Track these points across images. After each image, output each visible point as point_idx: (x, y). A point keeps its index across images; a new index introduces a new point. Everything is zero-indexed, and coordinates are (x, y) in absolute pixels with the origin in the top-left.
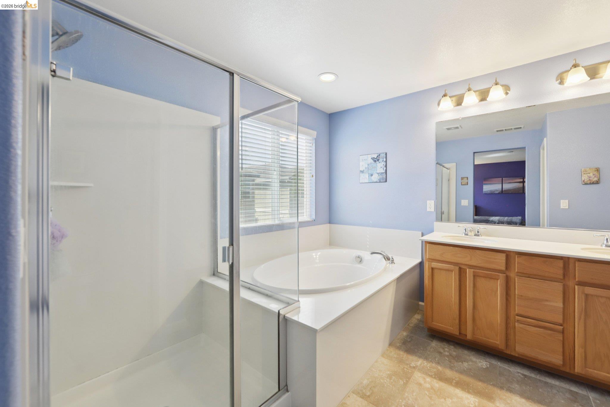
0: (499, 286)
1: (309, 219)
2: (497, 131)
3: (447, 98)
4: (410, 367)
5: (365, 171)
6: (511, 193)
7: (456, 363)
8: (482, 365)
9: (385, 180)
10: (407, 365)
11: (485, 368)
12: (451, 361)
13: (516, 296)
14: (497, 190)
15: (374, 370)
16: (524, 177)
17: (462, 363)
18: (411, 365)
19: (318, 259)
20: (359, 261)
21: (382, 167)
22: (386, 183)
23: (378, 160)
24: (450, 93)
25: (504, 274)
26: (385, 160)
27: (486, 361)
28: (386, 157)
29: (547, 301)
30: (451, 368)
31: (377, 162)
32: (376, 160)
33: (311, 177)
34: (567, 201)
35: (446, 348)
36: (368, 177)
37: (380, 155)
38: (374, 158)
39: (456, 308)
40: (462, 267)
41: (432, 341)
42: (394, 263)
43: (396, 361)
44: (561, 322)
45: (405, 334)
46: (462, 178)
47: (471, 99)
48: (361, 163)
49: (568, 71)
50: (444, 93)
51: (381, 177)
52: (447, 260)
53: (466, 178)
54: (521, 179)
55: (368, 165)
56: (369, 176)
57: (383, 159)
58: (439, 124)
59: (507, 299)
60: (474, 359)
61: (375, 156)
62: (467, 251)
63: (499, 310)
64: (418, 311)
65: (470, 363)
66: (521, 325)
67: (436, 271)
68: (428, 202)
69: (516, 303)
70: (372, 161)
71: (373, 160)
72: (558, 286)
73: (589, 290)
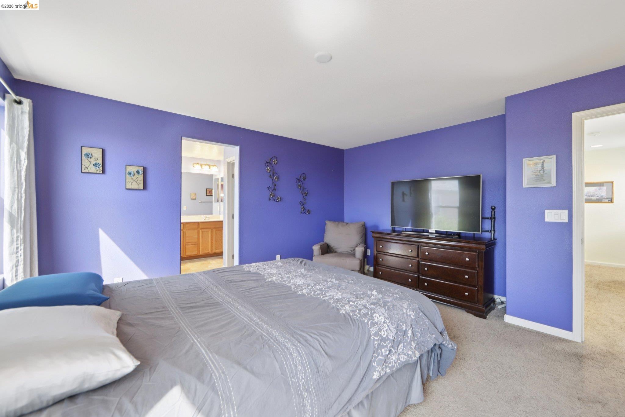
34: (186, 206)
44: (197, 241)
72: (196, 231)
73: (203, 230)
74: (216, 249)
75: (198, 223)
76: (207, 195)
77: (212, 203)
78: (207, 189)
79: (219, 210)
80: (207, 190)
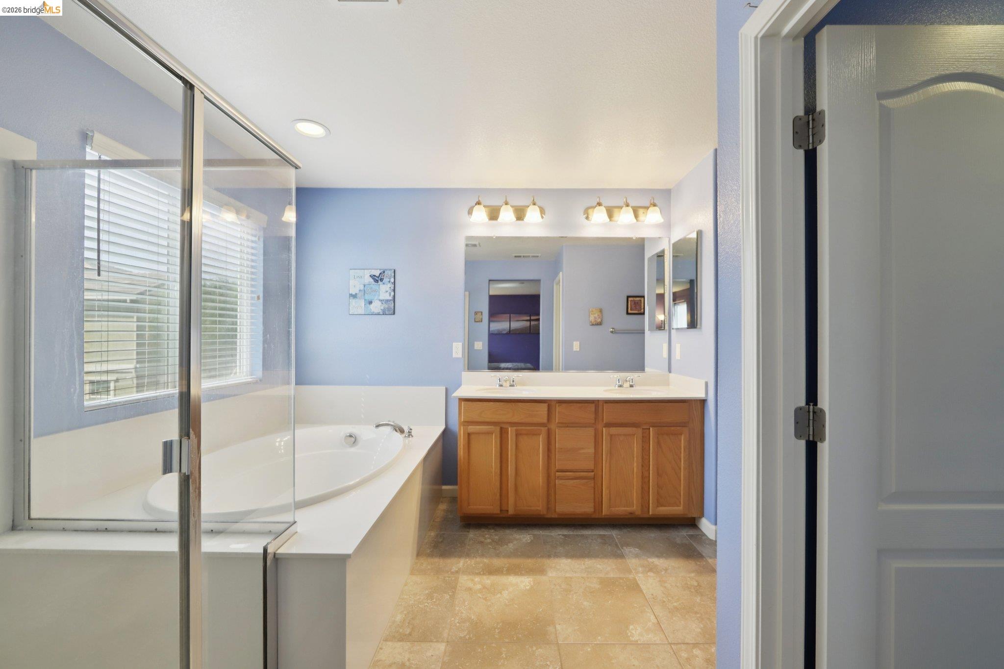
0: (541, 440)
1: (250, 379)
2: (515, 256)
3: (481, 207)
4: (452, 573)
5: (358, 296)
6: (519, 334)
7: (501, 548)
8: (526, 540)
9: (392, 312)
10: (448, 572)
11: (531, 542)
12: (495, 548)
13: (557, 450)
14: (505, 330)
15: (406, 597)
16: (538, 314)
17: (507, 545)
18: (452, 570)
19: (282, 448)
20: (352, 443)
21: (387, 291)
22: (393, 316)
23: (382, 280)
24: (484, 202)
25: (546, 427)
26: (392, 280)
27: (529, 535)
28: (394, 276)
29: (583, 448)
30: (498, 556)
31: (380, 283)
32: (377, 279)
33: (256, 299)
34: (578, 342)
35: (486, 534)
36: (363, 305)
37: (384, 272)
38: (374, 276)
39: (496, 480)
40: (504, 426)
41: (468, 532)
42: (412, 436)
43: (432, 574)
44: (592, 468)
45: (433, 534)
46: (476, 313)
47: (507, 215)
48: (352, 282)
49: (594, 207)
50: (478, 200)
51: (386, 306)
52: (488, 420)
53: (480, 313)
54: (528, 316)
55: (364, 286)
56: (365, 305)
57: (390, 279)
58: (468, 238)
59: (548, 456)
60: (517, 536)
61: (377, 273)
62: (509, 404)
63: (541, 470)
64: (441, 500)
65: (515, 542)
66: (561, 482)
67: (472, 436)
68: (454, 344)
69: (557, 457)
70: (372, 280)
71: (373, 278)
72: (590, 431)
73: (614, 430)
74: (659, 504)
75: (596, 404)
76: (630, 311)
77: (644, 333)
78: (628, 297)
79: (665, 354)
80: (630, 299)
